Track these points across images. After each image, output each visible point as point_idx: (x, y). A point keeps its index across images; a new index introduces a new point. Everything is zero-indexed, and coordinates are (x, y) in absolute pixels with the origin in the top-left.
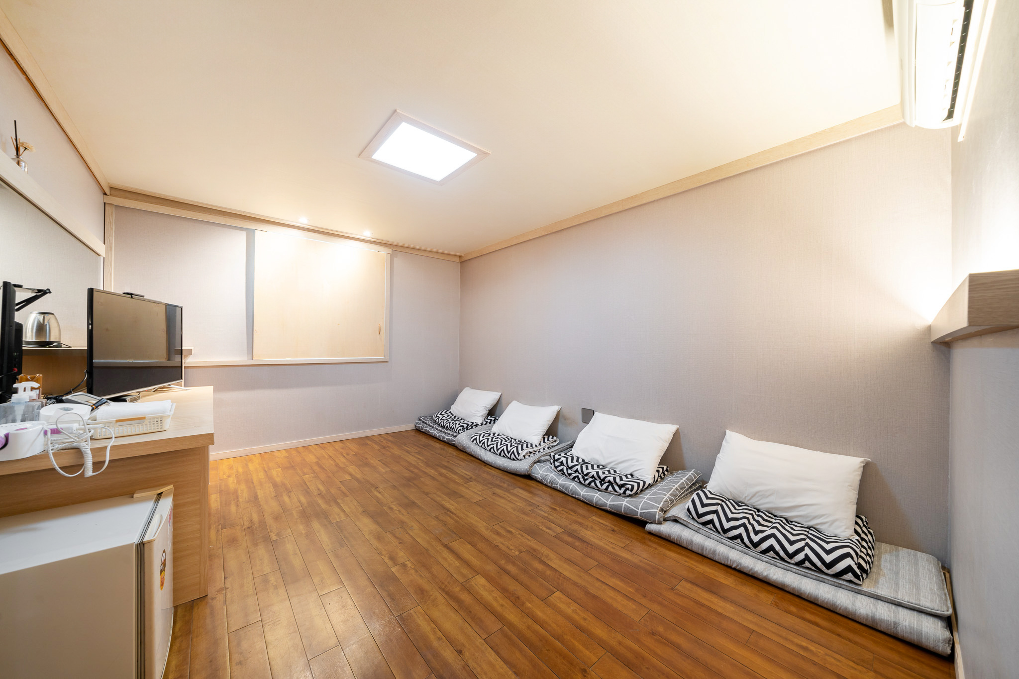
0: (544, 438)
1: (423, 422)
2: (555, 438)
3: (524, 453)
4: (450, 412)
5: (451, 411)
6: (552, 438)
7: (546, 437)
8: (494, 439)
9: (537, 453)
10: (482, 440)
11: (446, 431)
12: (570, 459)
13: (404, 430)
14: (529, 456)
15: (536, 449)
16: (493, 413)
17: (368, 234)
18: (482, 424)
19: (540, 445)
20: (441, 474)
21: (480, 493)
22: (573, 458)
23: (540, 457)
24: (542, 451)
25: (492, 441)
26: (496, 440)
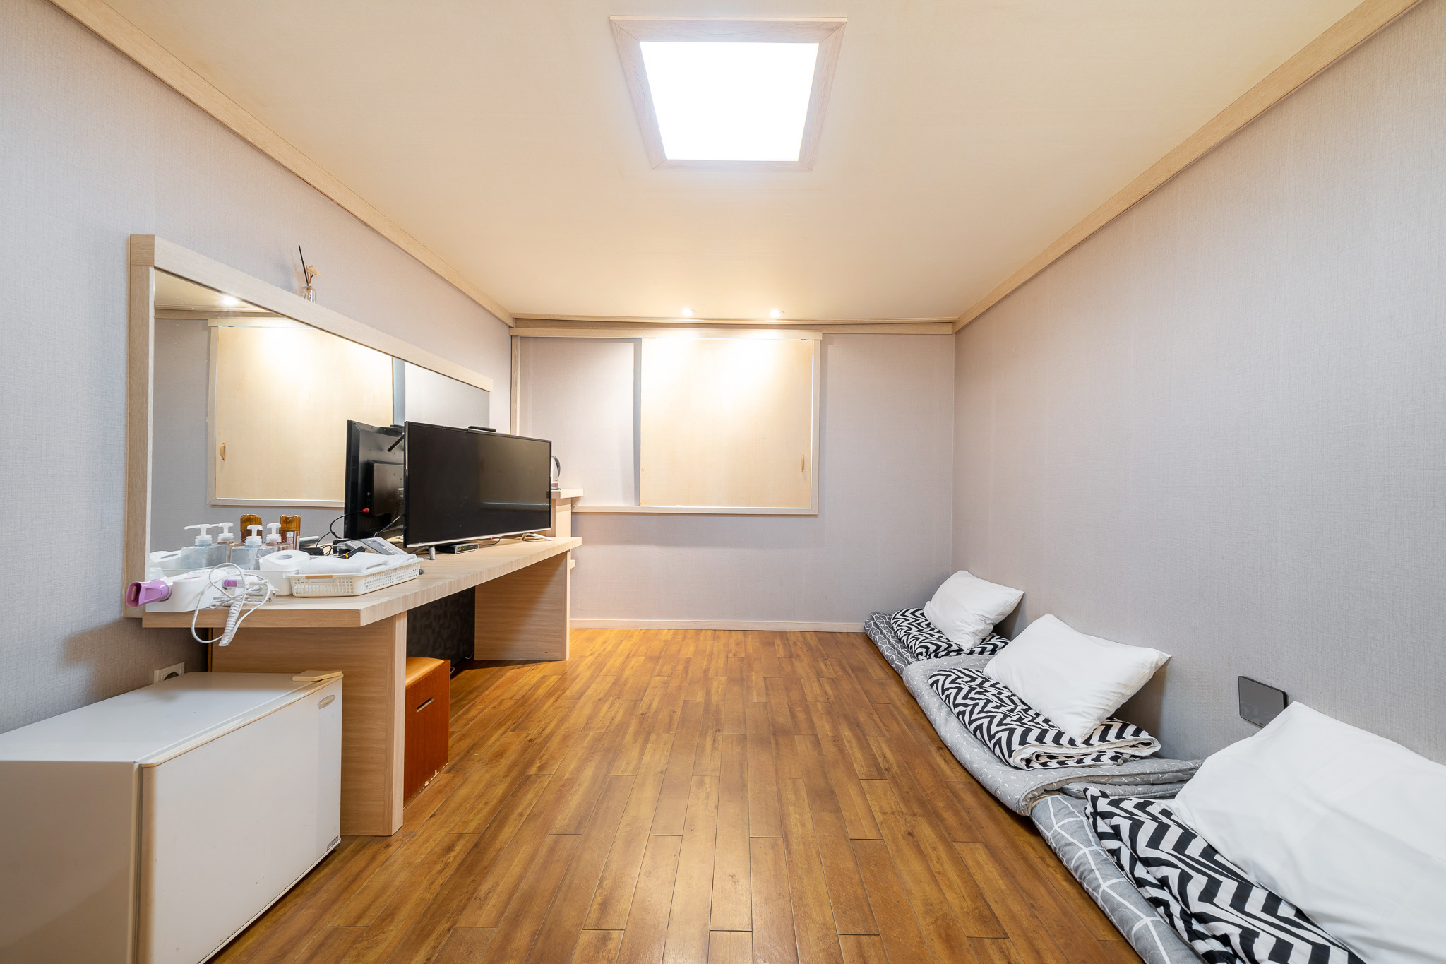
0: (1108, 728)
1: (875, 624)
2: (1145, 736)
3: (1028, 752)
4: (922, 614)
5: (925, 611)
6: (1136, 733)
7: (1116, 727)
8: (972, 695)
9: (1071, 762)
10: (948, 689)
11: (901, 650)
12: (1149, 828)
13: (845, 630)
14: (1044, 764)
15: (1072, 751)
16: (1004, 629)
17: (775, 315)
18: (972, 652)
19: (1087, 742)
20: (837, 740)
21: (879, 817)
22: (1161, 830)
23: (1068, 781)
24: (1088, 761)
25: (965, 697)
26: (977, 696)
